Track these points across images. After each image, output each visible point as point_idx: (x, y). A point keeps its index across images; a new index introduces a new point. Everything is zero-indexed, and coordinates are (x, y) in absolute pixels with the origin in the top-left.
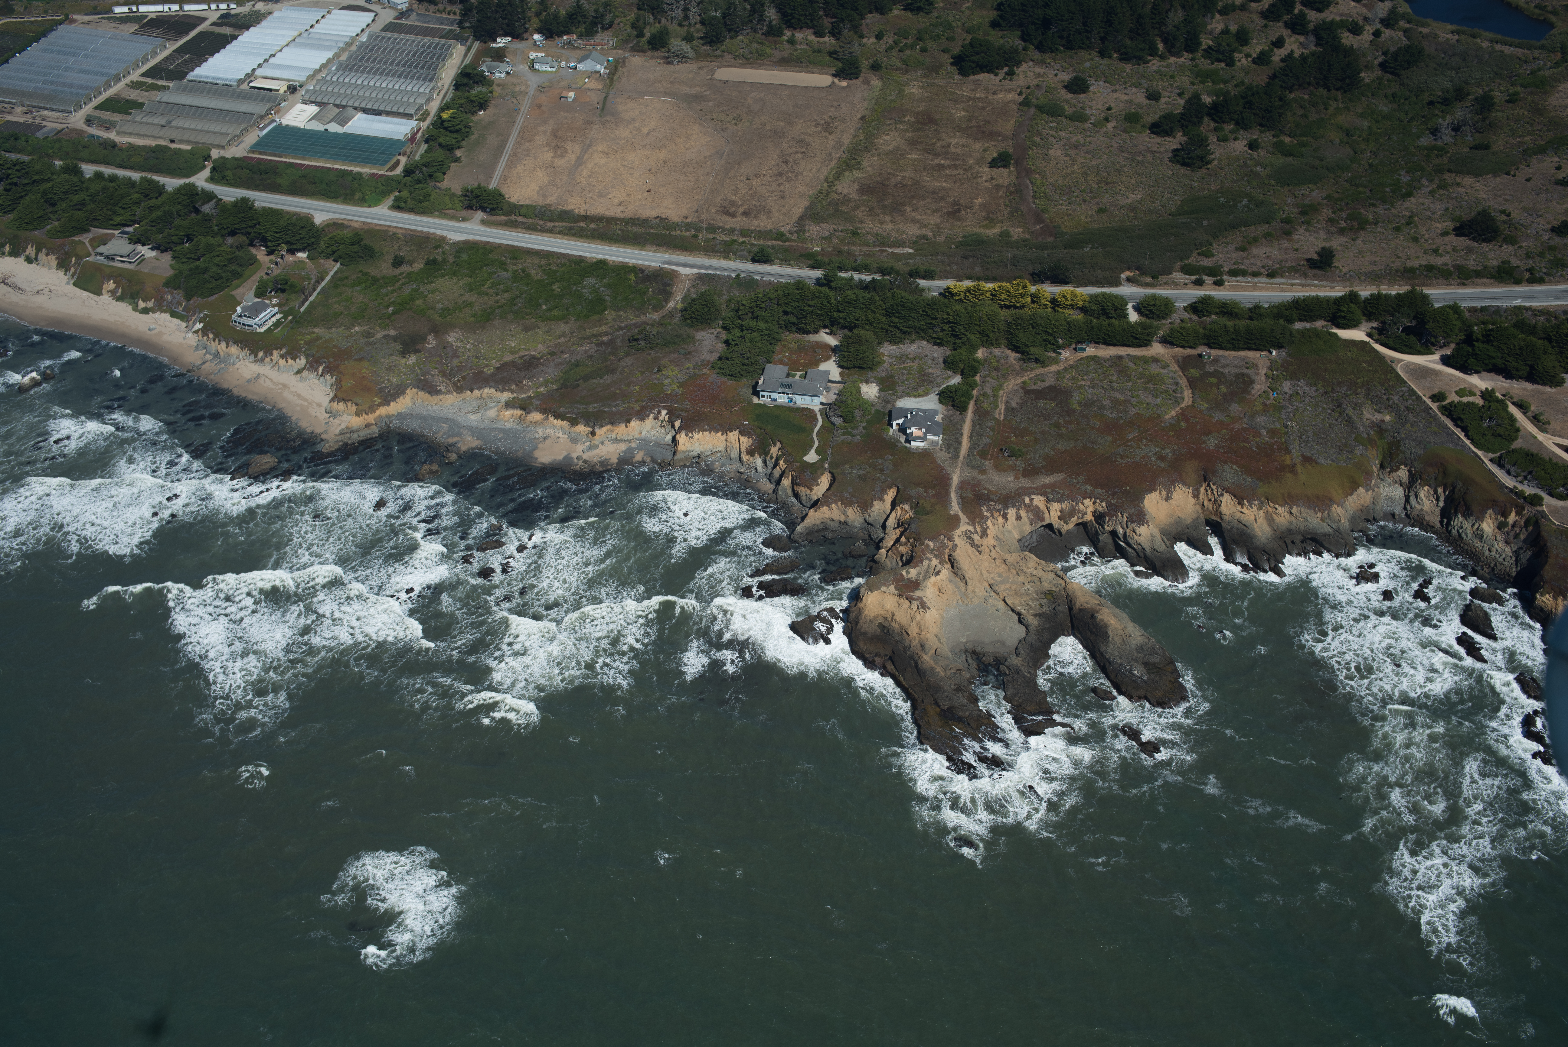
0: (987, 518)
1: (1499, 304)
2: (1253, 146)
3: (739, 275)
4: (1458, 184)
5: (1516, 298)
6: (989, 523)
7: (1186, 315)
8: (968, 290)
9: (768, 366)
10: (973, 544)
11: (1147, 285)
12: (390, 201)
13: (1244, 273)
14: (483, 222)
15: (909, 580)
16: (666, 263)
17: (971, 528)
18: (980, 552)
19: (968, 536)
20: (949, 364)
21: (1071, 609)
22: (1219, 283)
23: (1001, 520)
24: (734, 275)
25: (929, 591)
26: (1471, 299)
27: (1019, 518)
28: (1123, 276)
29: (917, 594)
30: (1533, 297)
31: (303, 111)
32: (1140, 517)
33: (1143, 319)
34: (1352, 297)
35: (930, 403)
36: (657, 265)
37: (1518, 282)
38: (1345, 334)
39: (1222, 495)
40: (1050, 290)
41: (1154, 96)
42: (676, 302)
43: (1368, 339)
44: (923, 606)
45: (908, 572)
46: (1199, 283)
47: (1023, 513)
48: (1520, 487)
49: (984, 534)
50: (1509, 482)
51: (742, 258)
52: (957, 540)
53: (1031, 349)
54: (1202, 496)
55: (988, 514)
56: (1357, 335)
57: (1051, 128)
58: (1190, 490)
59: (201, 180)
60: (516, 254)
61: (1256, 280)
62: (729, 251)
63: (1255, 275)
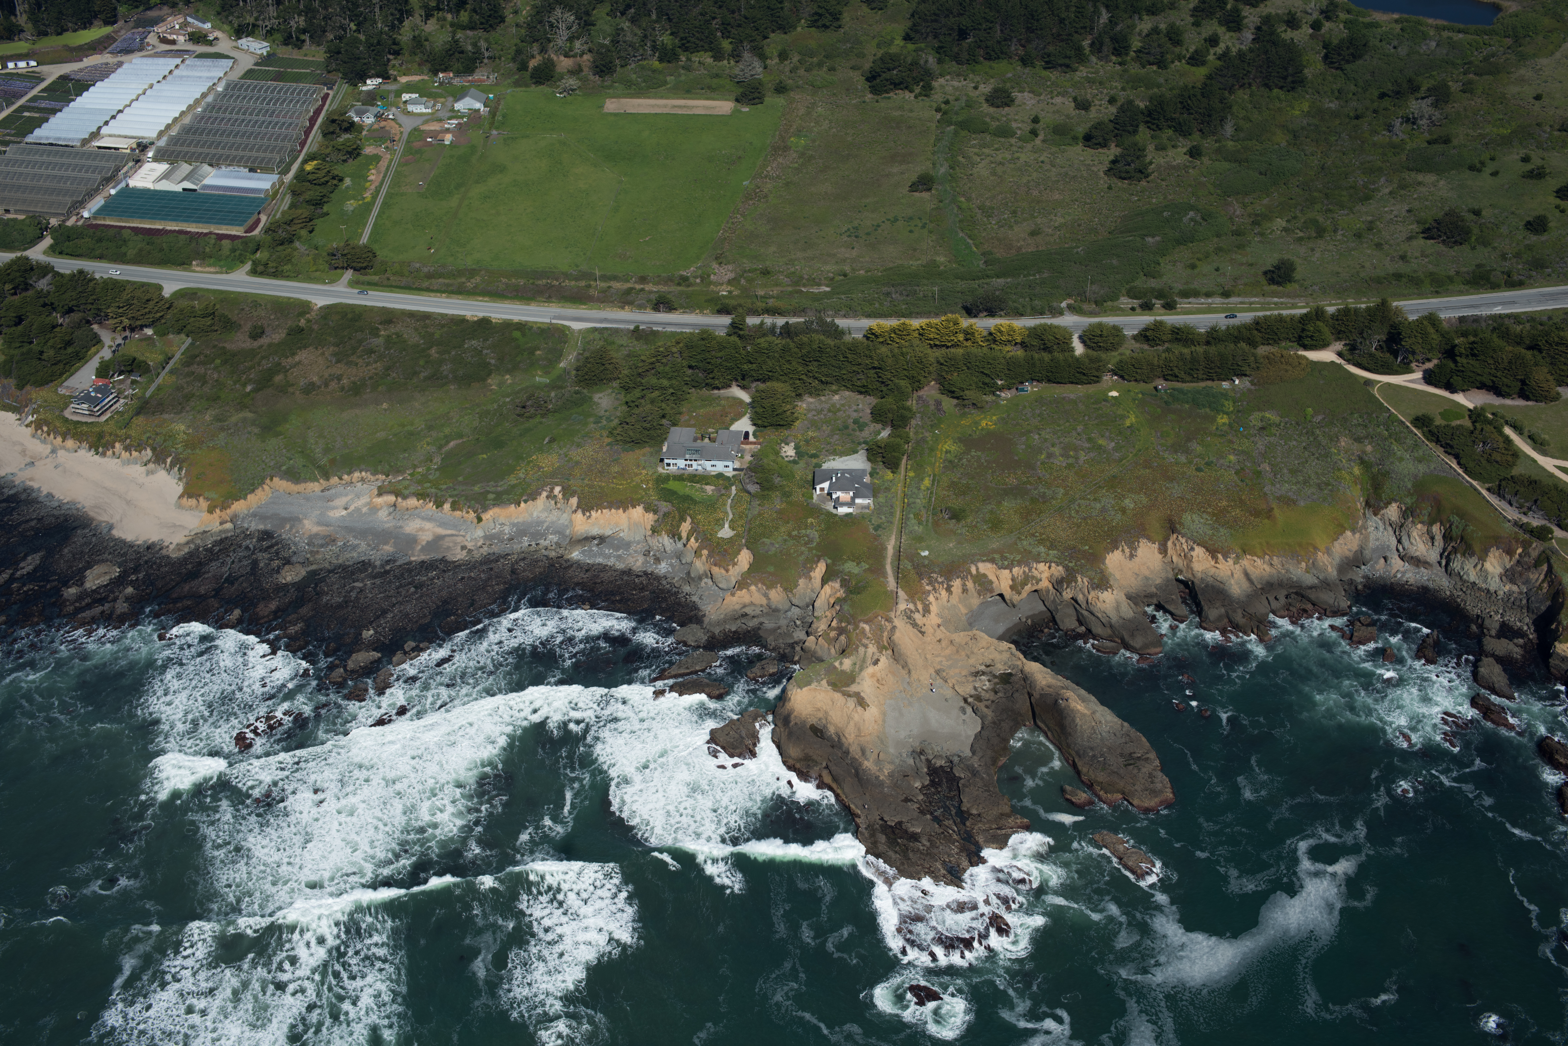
0: (929, 592)
1: (1476, 312)
2: (1194, 153)
3: (637, 328)
4: (1420, 183)
5: (1496, 304)
6: (931, 598)
7: (1137, 345)
8: (893, 330)
9: (673, 429)
10: (915, 625)
11: (1092, 314)
12: (248, 265)
13: (1196, 294)
14: (353, 284)
15: (843, 672)
16: (555, 318)
17: (911, 606)
18: (923, 633)
19: (908, 616)
20: (878, 415)
21: (1030, 695)
22: (1170, 306)
23: (944, 593)
24: (632, 327)
25: (866, 685)
26: (1447, 308)
27: (965, 590)
28: (1064, 305)
29: (854, 688)
30: (1514, 303)
31: (152, 170)
32: (1102, 583)
33: (1090, 352)
34: (1319, 314)
35: (857, 462)
36: (548, 321)
37: (1495, 287)
38: (1313, 355)
39: (1192, 549)
40: (983, 324)
41: (1083, 105)
42: (568, 361)
43: (1339, 361)
44: (862, 702)
45: (841, 663)
46: (1147, 307)
47: (970, 584)
48: (1525, 520)
49: (927, 610)
50: (1512, 514)
51: (641, 307)
52: (897, 622)
53: (967, 392)
54: (1170, 552)
55: (929, 588)
56: (1327, 356)
57: (973, 146)
58: (1157, 546)
59: (37, 253)
60: (389, 317)
61: (1210, 300)
62: (626, 300)
63: (1208, 295)
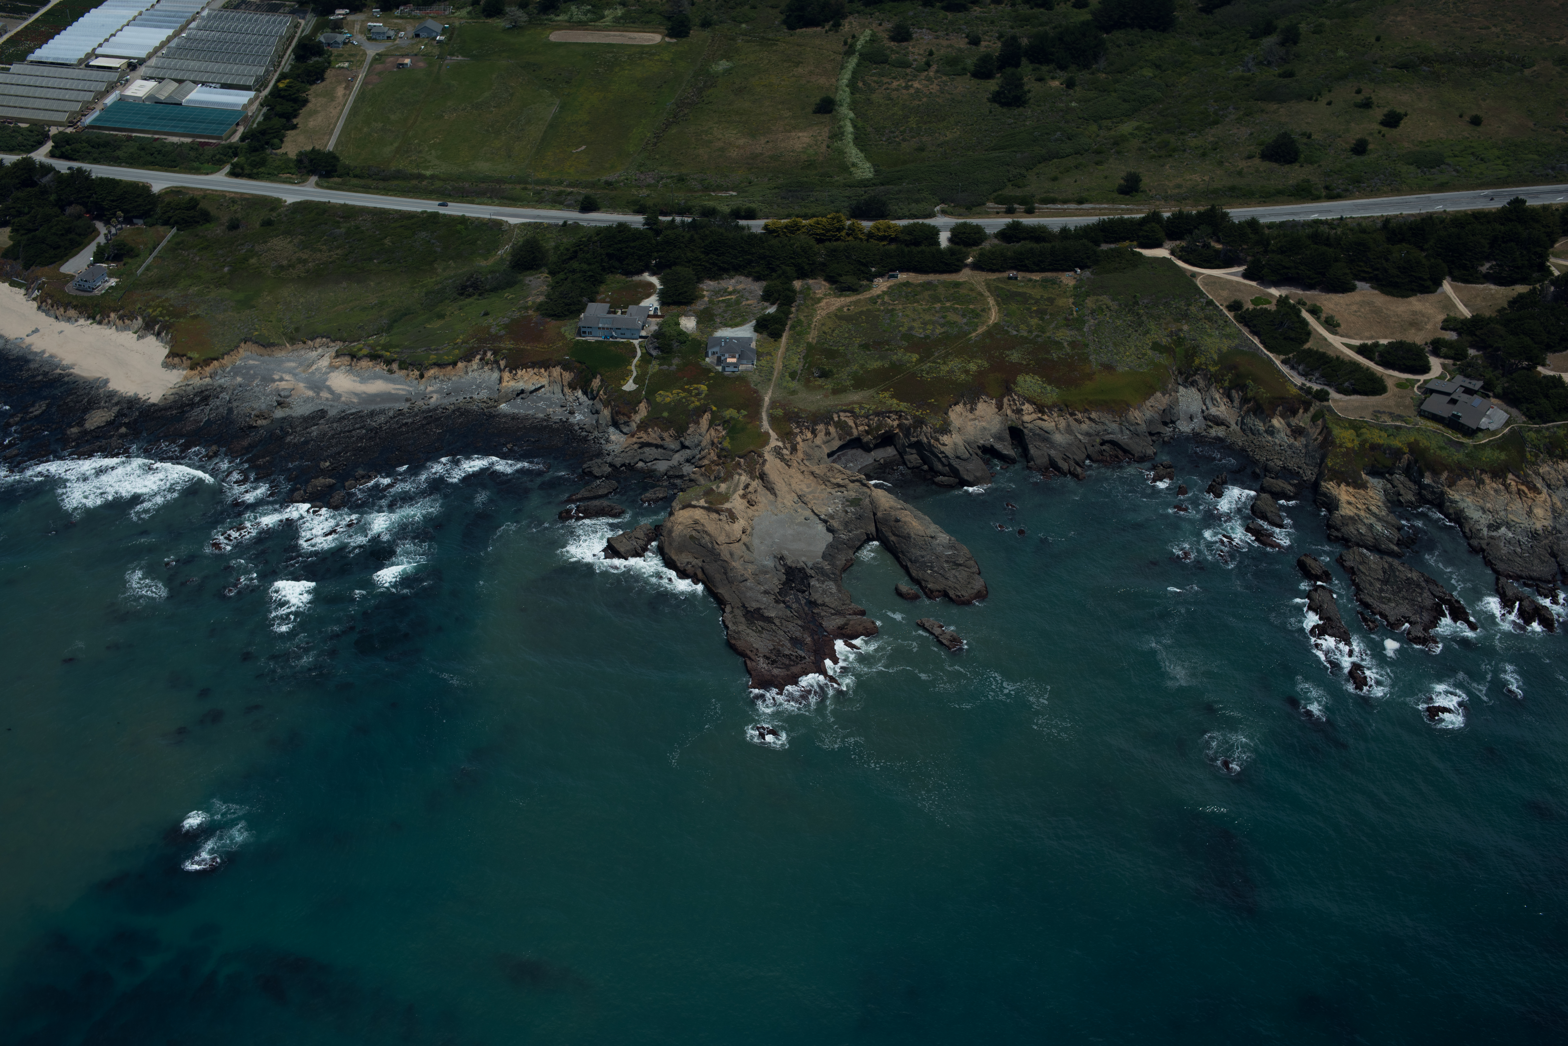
0: (797, 434)
1: (1297, 218)
2: (1070, 84)
3: (565, 223)
4: (1262, 111)
5: (1313, 213)
6: (799, 439)
7: (996, 241)
8: (786, 227)
9: (590, 304)
10: (782, 459)
11: (960, 215)
12: (227, 168)
13: (1053, 201)
14: (318, 185)
15: (720, 494)
16: (495, 214)
17: (780, 444)
18: (789, 466)
19: (777, 452)
20: (768, 297)
21: (875, 514)
22: (1030, 212)
23: (809, 435)
24: (561, 222)
25: (737, 503)
26: (1270, 215)
27: (828, 433)
28: (938, 208)
29: (726, 506)
30: (1330, 211)
31: (142, 86)
32: (944, 428)
33: (954, 246)
34: (1155, 217)
35: (745, 332)
36: (488, 217)
37: (1317, 198)
38: (1148, 253)
39: (1024, 404)
40: (867, 225)
41: (975, 41)
42: (504, 251)
43: (1170, 257)
44: (731, 516)
45: (718, 487)
46: (1010, 211)
47: (832, 429)
48: (1308, 384)
49: (794, 449)
50: (1298, 380)
51: (569, 207)
52: (767, 456)
53: (844, 277)
54: (1005, 406)
55: (797, 431)
56: (1162, 253)
57: (873, 75)
58: (994, 402)
59: (41, 155)
60: (350, 212)
61: (1065, 206)
62: (557, 201)
63: (1065, 202)
